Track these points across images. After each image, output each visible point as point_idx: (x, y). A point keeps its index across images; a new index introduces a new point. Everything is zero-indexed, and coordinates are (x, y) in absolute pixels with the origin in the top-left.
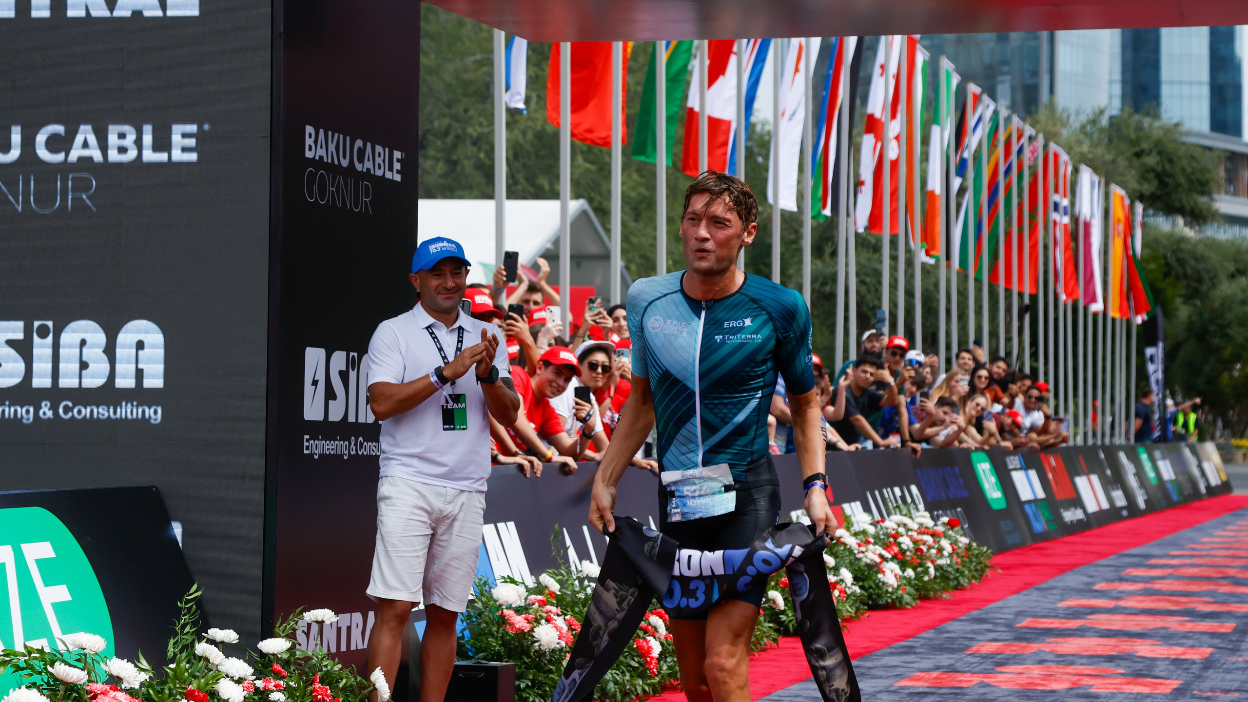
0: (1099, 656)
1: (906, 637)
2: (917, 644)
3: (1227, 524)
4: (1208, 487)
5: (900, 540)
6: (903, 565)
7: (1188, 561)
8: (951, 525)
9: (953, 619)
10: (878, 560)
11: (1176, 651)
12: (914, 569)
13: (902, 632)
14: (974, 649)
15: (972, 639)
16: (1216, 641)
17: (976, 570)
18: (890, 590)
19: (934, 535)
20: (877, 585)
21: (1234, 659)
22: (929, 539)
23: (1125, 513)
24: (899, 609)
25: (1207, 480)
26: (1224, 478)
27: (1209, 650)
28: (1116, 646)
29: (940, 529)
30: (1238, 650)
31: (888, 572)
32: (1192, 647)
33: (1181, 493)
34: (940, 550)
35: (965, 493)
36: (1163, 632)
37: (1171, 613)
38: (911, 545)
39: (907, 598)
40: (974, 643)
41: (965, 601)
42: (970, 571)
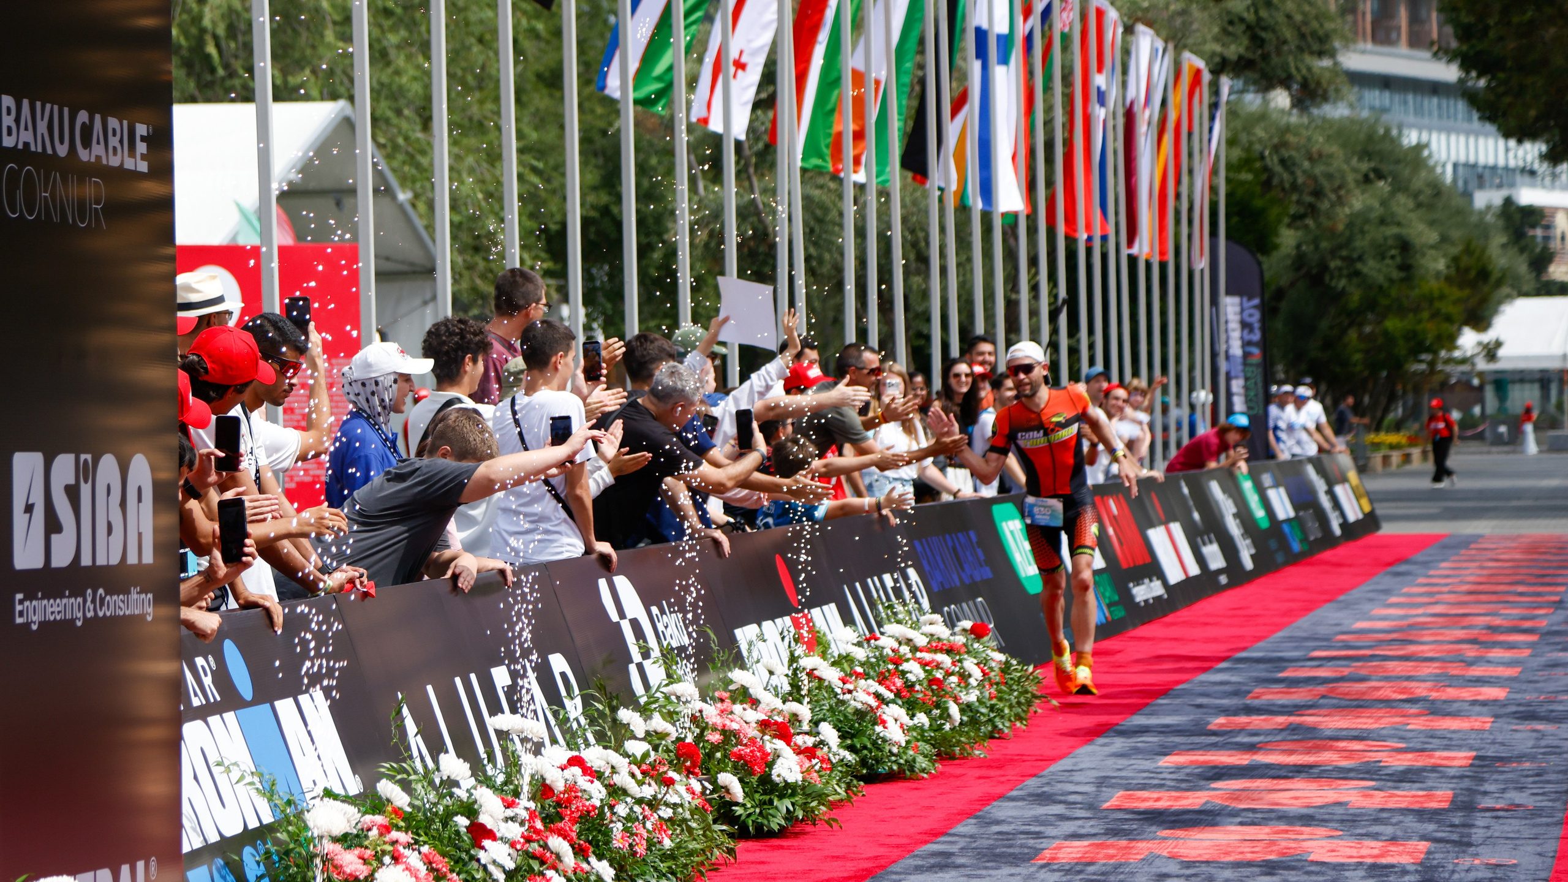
0: (1250, 864)
1: (935, 834)
2: (954, 849)
3: (1387, 592)
4: (1345, 525)
5: (905, 666)
6: (912, 707)
7: (1346, 672)
8: (978, 632)
9: (1000, 797)
10: (874, 703)
11: (1370, 849)
12: (928, 713)
13: (926, 825)
14: (1047, 854)
15: (1038, 835)
16: (1430, 827)
17: (1019, 703)
18: (895, 750)
19: (950, 650)
20: (874, 743)
21: (1466, 862)
22: (945, 660)
23: (1223, 579)
24: (910, 779)
25: (1343, 515)
26: (1367, 508)
27: (1423, 845)
28: (1273, 842)
29: (960, 640)
30: (1470, 844)
31: (890, 723)
32: (1393, 839)
33: (1305, 539)
34: (964, 677)
35: (987, 573)
36: (1339, 810)
37: (1344, 774)
38: (922, 675)
39: (922, 762)
40: (1045, 843)
41: (1011, 761)
42: (1011, 707)
